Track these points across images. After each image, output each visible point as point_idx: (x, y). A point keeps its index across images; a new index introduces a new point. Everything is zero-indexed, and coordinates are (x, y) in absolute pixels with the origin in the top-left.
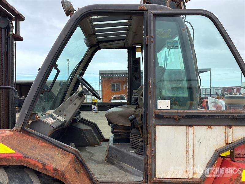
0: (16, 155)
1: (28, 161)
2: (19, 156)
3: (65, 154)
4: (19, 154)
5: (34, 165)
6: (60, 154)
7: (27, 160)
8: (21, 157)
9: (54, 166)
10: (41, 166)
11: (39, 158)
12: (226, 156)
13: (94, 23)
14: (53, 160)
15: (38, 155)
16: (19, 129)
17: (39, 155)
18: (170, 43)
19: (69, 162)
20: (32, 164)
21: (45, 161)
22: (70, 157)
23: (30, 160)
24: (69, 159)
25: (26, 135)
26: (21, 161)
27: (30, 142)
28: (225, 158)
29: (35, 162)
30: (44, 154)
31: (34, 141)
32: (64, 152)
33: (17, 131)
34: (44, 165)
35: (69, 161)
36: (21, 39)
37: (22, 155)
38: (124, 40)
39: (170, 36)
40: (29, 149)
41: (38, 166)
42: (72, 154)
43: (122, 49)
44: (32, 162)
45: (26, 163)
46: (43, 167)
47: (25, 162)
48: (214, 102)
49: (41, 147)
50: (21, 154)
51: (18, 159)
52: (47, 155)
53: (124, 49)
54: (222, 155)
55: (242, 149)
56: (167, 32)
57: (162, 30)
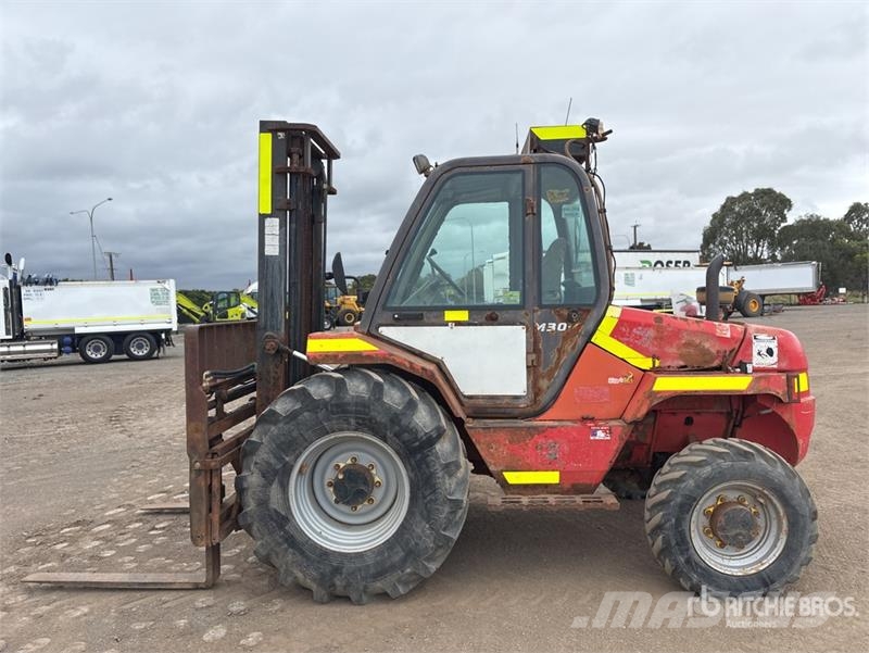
0: (380, 352)
2: (384, 353)
5: (400, 364)
7: (392, 357)
8: (386, 354)
9: (422, 365)
10: (408, 365)
12: (647, 369)
16: (366, 331)
18: (568, 209)
20: (398, 362)
23: (395, 358)
26: (386, 359)
28: (645, 372)
34: (411, 363)
36: (333, 192)
37: (386, 352)
39: (567, 199)
41: (404, 365)
43: (500, 202)
44: (398, 360)
46: (410, 366)
47: (390, 360)
48: (685, 301)
51: (383, 356)
53: (503, 201)
54: (643, 368)
55: (674, 359)
56: (562, 194)
57: (556, 192)
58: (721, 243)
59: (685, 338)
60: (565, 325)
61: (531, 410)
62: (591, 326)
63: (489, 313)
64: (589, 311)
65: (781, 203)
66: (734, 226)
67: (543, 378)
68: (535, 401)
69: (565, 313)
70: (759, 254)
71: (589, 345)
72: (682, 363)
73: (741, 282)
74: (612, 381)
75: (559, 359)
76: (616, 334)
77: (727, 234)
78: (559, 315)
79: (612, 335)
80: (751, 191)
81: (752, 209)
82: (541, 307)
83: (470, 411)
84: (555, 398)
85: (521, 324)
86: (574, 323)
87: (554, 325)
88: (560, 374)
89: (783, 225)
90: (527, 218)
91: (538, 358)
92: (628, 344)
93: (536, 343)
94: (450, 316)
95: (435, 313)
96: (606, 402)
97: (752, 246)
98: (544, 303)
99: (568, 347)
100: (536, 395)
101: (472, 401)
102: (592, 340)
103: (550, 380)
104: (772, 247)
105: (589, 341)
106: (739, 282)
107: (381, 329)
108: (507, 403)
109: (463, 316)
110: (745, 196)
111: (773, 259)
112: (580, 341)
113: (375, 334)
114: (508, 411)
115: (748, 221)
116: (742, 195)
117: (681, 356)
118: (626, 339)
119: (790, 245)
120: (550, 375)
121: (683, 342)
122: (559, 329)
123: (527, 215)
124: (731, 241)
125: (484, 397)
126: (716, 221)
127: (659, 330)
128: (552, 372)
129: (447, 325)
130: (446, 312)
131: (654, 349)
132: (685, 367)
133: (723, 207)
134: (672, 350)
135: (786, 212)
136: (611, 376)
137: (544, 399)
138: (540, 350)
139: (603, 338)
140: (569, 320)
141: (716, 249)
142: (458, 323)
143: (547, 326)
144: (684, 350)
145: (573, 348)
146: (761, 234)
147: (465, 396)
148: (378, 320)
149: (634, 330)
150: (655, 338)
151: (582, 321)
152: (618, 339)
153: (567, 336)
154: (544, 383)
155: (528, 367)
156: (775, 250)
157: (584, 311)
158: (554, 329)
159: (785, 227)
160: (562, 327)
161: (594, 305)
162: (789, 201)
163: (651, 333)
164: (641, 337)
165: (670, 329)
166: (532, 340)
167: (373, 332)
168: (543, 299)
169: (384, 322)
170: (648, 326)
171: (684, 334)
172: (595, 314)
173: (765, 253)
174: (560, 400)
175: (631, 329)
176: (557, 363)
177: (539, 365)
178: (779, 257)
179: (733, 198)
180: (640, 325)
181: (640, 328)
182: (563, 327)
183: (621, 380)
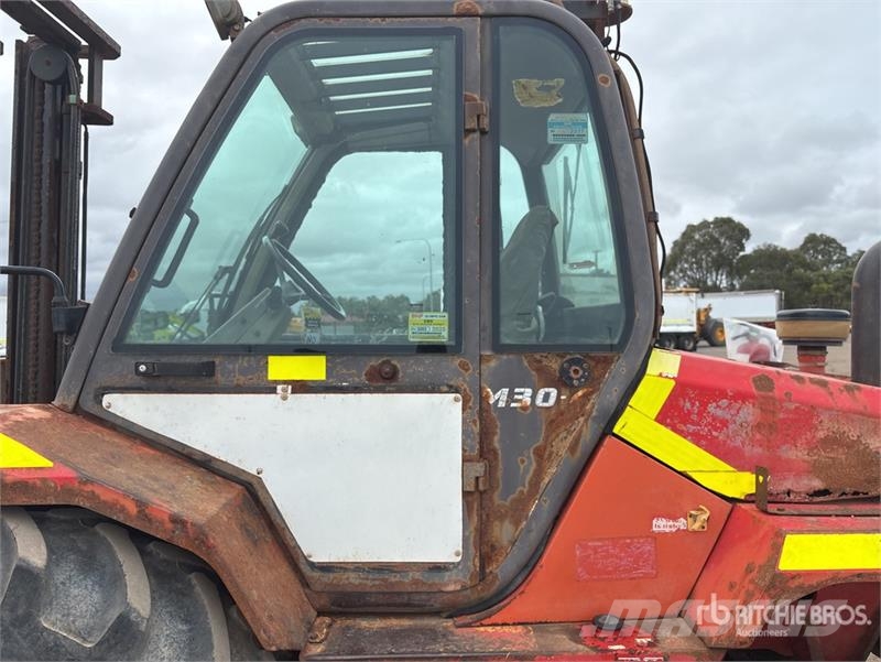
0: (56, 474)
1: (93, 492)
2: (65, 476)
3: (212, 483)
4: (67, 472)
5: (112, 506)
6: (196, 482)
7: (89, 488)
8: (71, 479)
9: (176, 509)
10: (133, 509)
11: (127, 484)
12: (743, 498)
13: (317, 62)
14: (173, 496)
15: (124, 477)
16: (71, 404)
17: (129, 478)
18: (561, 124)
19: (225, 505)
20: (105, 502)
21: (148, 495)
22: (229, 492)
23: (98, 491)
24: (226, 498)
25: (90, 424)
26: (71, 492)
27: (104, 441)
28: (739, 504)
29: (115, 497)
30: (146, 476)
31: (117, 440)
32: (209, 477)
33: (63, 409)
34: (141, 504)
35: (223, 501)
36: (106, 120)
37: (74, 474)
38: (427, 119)
39: (560, 100)
40: (97, 459)
41: (123, 509)
42: (239, 487)
43: (424, 151)
44: (105, 497)
45: (88, 499)
46: (139, 512)
47: (82, 495)
48: (746, 335)
49: (138, 459)
50: (70, 470)
51: (61, 486)
52: (156, 479)
53: (430, 150)
54: (730, 495)
55: (798, 474)
56: (549, 89)
57: (534, 83)
58: (681, 271)
59: (826, 426)
60: (553, 392)
61: (473, 596)
62: (612, 395)
63: (375, 362)
64: (607, 362)
65: (740, 233)
66: (694, 254)
67: (502, 518)
68: (482, 575)
69: (554, 365)
70: (718, 282)
71: (608, 440)
72: (818, 484)
73: (708, 310)
74: (661, 525)
75: (539, 474)
76: (670, 415)
77: (687, 261)
78: (537, 370)
79: (662, 418)
80: (711, 219)
81: (712, 237)
82: (499, 348)
83: (324, 601)
84: (529, 566)
85: (452, 389)
86: (574, 390)
87: (529, 392)
88: (540, 508)
89: (741, 254)
90: (466, 141)
91: (490, 472)
92: (697, 439)
93: (485, 435)
94: (281, 368)
95: (244, 362)
96: (646, 576)
97: (711, 275)
98: (505, 340)
99: (562, 446)
100: (485, 560)
101: (329, 577)
102: (616, 430)
103: (517, 523)
104: (730, 275)
105: (608, 430)
106: (706, 310)
107: (107, 399)
108: (416, 582)
109: (313, 368)
110: (705, 224)
111: (731, 288)
112: (587, 430)
113: (94, 410)
114: (416, 599)
115: (707, 249)
116: (701, 224)
117: (815, 469)
118: (692, 428)
119: (748, 274)
120: (517, 512)
121: (821, 434)
122: (539, 402)
123: (469, 131)
124: (691, 269)
125: (359, 567)
126: (677, 248)
127: (767, 406)
128: (521, 505)
129: (273, 390)
130: (272, 359)
131: (752, 451)
132: (825, 492)
133: (684, 234)
134: (796, 453)
135: (744, 241)
136: (659, 516)
137: (503, 568)
138: (495, 452)
139: (640, 424)
140: (562, 382)
141: (677, 277)
142: (301, 387)
143: (511, 394)
144: (823, 456)
145: (572, 449)
146: (720, 263)
147: (312, 565)
148: (101, 377)
149: (711, 408)
150: (758, 427)
151: (593, 383)
152: (675, 429)
153: (558, 419)
154: (503, 532)
155: (465, 494)
156: (732, 279)
157: (598, 361)
158: (528, 401)
159: (743, 256)
160: (546, 397)
161: (619, 348)
162: (748, 230)
163: (748, 413)
164: (725, 423)
165: (792, 406)
166: (477, 429)
167: (88, 405)
168: (503, 329)
169: (117, 382)
170: (742, 397)
171: (825, 417)
172: (621, 368)
173: (724, 281)
174: (541, 573)
175: (704, 405)
176: (535, 484)
177: (492, 487)
178: (737, 286)
179: (693, 226)
180: (723, 395)
181: (724, 402)
182: (548, 397)
183: (682, 523)
